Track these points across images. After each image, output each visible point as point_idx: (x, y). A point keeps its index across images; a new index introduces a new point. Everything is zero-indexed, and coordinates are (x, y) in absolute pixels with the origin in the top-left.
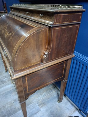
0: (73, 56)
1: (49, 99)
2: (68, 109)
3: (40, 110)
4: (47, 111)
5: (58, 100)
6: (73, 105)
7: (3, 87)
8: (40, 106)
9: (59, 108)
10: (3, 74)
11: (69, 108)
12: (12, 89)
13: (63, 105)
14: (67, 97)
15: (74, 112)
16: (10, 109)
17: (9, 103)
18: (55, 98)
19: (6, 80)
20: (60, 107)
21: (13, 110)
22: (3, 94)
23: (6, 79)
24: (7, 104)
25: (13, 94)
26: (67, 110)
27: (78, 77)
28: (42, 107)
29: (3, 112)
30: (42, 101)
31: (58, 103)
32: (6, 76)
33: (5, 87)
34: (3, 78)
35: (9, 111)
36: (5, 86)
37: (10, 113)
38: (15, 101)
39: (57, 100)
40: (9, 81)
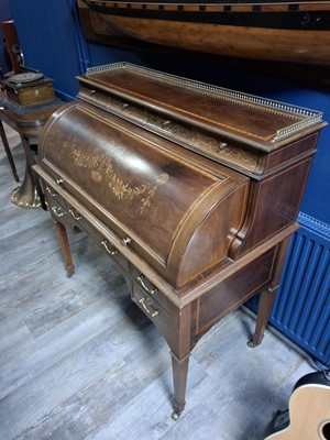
0: (295, 226)
1: (222, 343)
2: (280, 360)
3: (207, 375)
4: (225, 373)
5: (247, 340)
6: (291, 348)
7: (77, 324)
8: (204, 364)
9: (256, 362)
10: (62, 284)
11: (284, 359)
12: (107, 326)
13: (265, 353)
14: (272, 329)
15: (298, 365)
16: (121, 385)
17: (113, 370)
18: (239, 336)
19: (81, 303)
20: (257, 358)
21: (131, 385)
22: (84, 347)
23: (78, 300)
24: (107, 371)
25: (116, 342)
26: (279, 365)
27: (308, 277)
28: (208, 364)
29: (103, 395)
30: (205, 350)
31: (249, 349)
32: (75, 289)
33: (83, 326)
34: (66, 297)
35: (120, 389)
36: (84, 320)
37: (125, 395)
38: (127, 359)
39: (245, 340)
40: (88, 303)
